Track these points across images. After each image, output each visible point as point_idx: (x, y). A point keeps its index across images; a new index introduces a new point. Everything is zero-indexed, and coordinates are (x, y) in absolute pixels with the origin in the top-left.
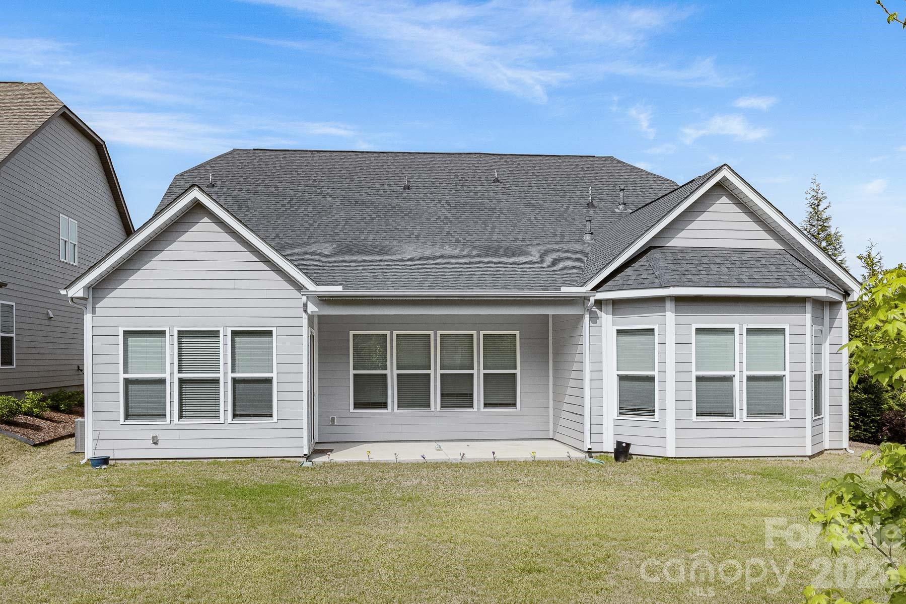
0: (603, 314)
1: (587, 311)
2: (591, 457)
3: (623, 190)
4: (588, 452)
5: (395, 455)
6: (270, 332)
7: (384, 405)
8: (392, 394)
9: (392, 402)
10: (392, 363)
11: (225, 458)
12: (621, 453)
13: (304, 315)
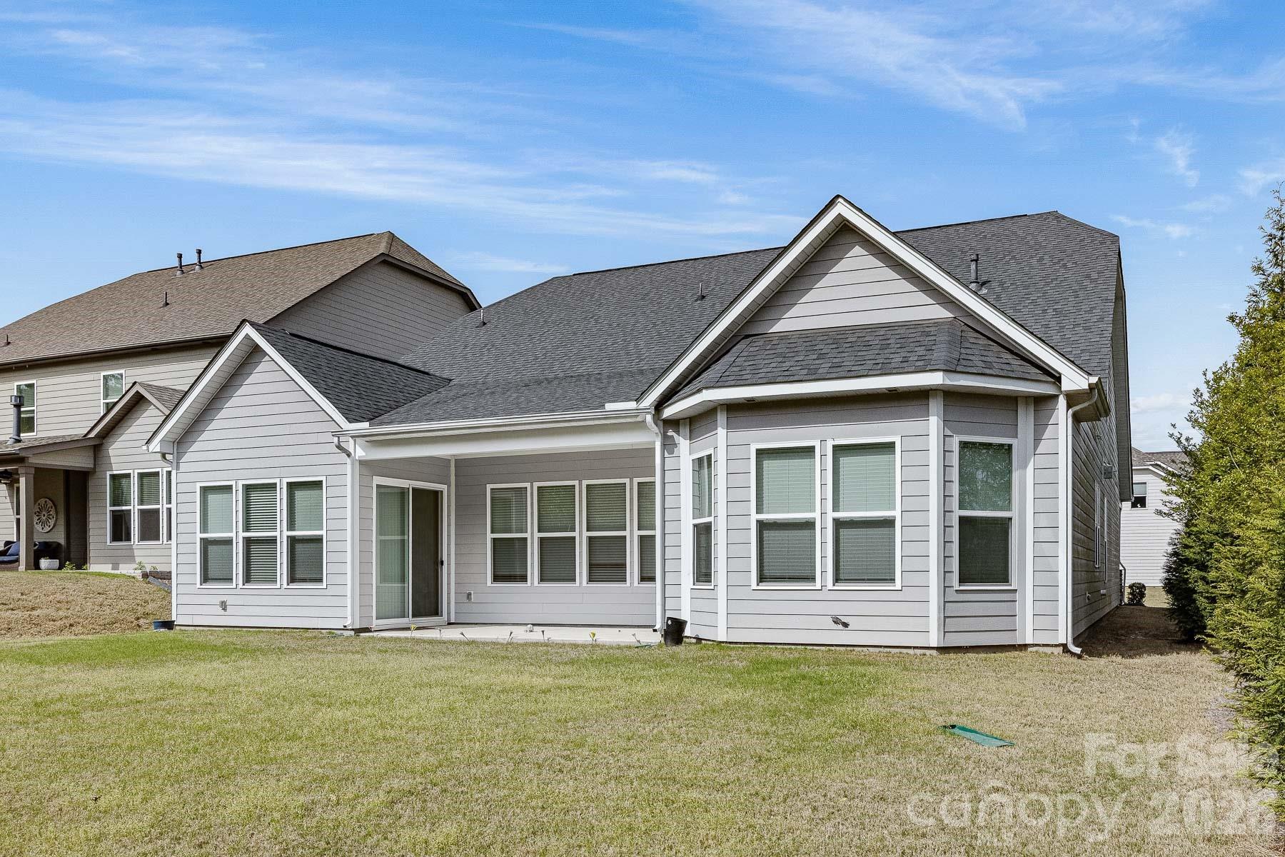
0: (681, 439)
1: (657, 436)
6: (321, 483)
7: (523, 578)
8: (533, 564)
9: (533, 574)
10: (532, 524)
13: (348, 461)
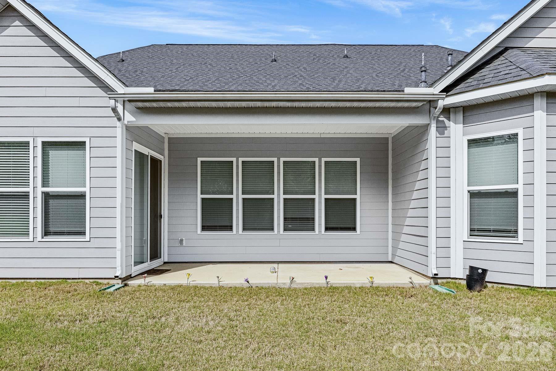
0: (452, 124)
1: (434, 120)
2: (437, 284)
3: (452, 54)
4: (432, 278)
5: (217, 279)
6: (84, 143)
7: (230, 228)
8: (238, 217)
9: (237, 224)
10: (238, 188)
11: (34, 279)
12: (476, 281)
13: (118, 124)
